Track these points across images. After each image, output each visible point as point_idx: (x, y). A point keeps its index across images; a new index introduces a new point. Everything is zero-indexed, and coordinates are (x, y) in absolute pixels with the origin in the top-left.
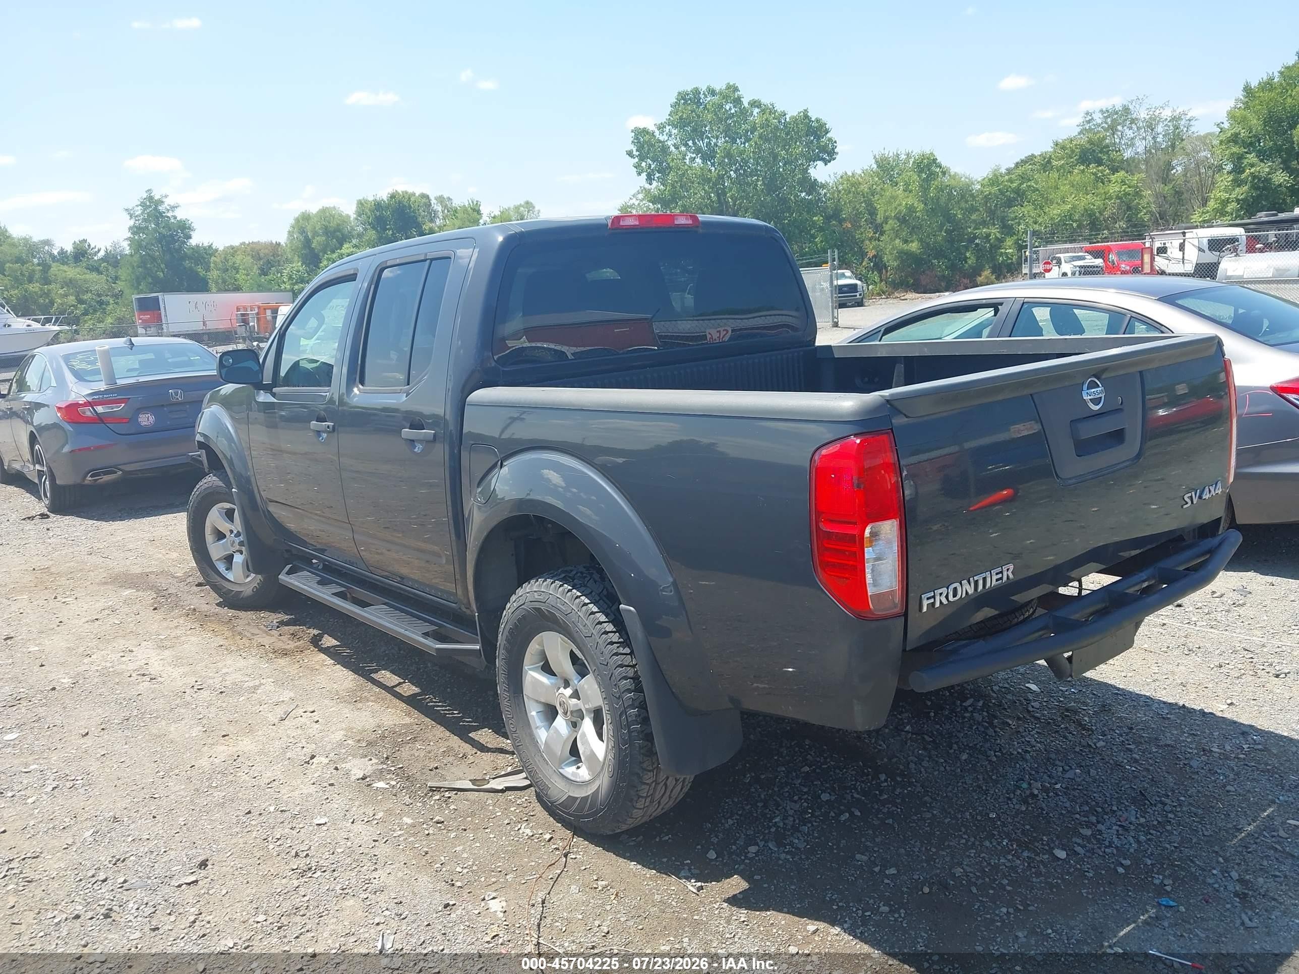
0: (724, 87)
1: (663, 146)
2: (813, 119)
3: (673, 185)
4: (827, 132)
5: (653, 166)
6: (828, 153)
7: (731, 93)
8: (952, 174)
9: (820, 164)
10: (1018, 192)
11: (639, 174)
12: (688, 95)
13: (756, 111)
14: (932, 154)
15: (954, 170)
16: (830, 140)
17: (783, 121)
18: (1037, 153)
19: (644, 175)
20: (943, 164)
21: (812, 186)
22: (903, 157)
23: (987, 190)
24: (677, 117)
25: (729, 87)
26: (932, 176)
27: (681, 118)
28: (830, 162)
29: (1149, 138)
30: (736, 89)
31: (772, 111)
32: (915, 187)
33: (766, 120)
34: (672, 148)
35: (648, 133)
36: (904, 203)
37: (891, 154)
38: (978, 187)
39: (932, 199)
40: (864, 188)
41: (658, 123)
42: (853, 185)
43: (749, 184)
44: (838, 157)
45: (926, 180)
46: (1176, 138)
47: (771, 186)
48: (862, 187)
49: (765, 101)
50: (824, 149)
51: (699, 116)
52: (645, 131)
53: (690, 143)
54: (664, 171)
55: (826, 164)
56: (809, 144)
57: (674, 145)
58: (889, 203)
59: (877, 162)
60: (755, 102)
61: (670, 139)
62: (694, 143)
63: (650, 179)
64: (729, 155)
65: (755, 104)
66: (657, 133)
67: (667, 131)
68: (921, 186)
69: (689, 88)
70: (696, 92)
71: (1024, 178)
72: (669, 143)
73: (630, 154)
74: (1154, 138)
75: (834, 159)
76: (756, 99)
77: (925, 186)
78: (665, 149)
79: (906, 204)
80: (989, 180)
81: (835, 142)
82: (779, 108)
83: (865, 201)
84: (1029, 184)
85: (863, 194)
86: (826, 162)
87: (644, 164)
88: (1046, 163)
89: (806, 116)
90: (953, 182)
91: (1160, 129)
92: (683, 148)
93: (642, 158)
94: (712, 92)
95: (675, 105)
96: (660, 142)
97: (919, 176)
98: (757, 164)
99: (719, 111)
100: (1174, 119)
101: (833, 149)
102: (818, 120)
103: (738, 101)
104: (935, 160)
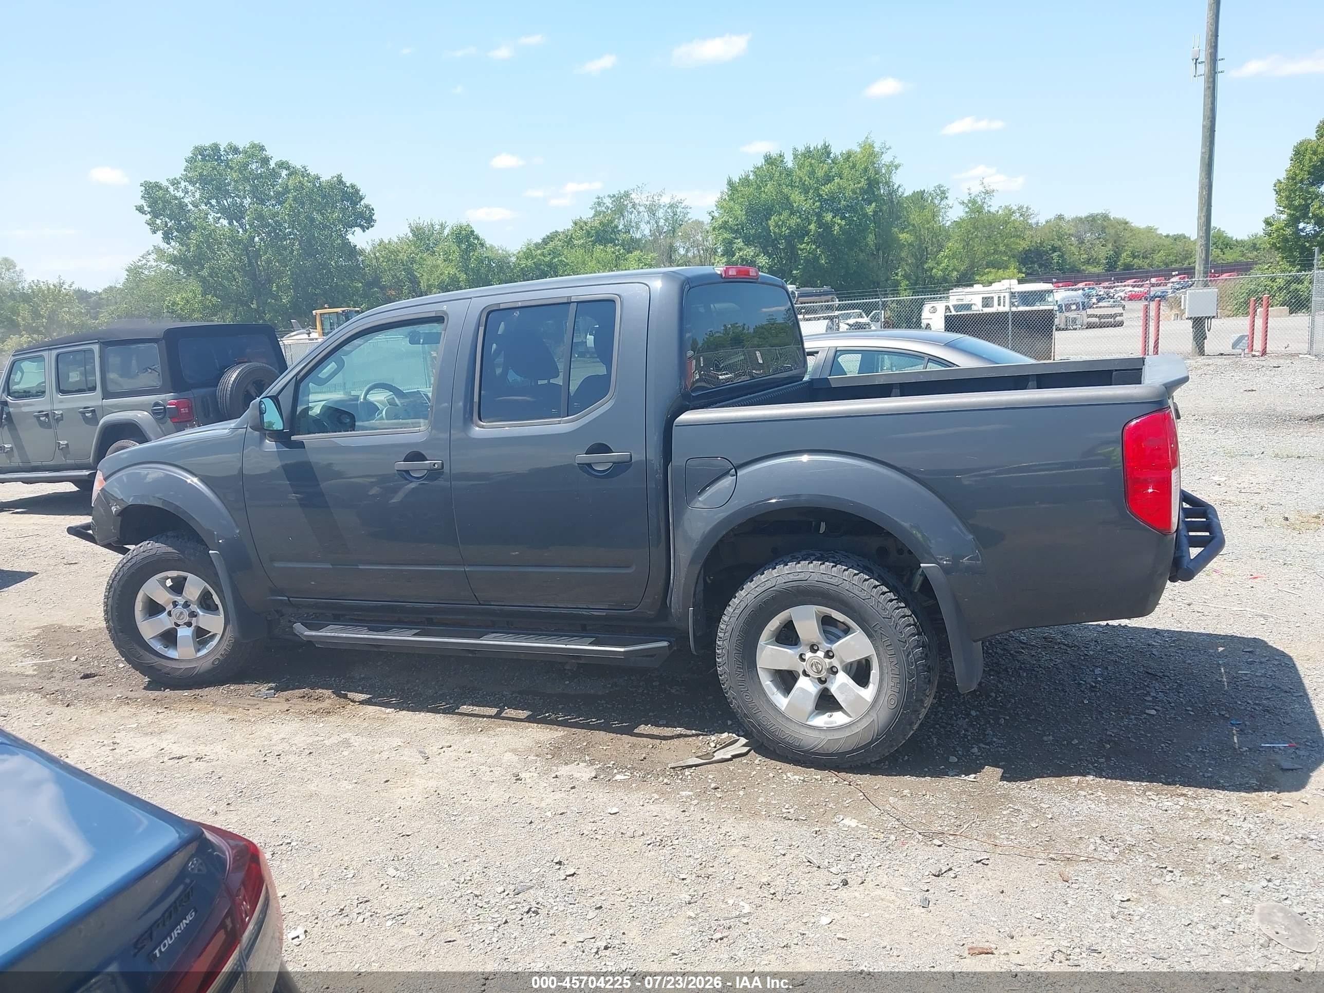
0: (248, 146)
1: (180, 203)
2: (348, 185)
3: (198, 246)
4: (361, 198)
5: (169, 225)
6: (366, 220)
7: (257, 152)
8: (488, 246)
9: (358, 230)
10: (550, 265)
11: (154, 232)
12: (206, 150)
13: (284, 173)
14: (468, 225)
15: (489, 242)
16: (367, 206)
17: (318, 185)
18: (560, 230)
19: (160, 234)
20: (481, 236)
21: (352, 252)
22: (437, 227)
23: (523, 263)
24: (197, 173)
25: (254, 146)
26: (471, 247)
27: (201, 174)
28: (368, 229)
29: (653, 222)
30: (262, 149)
31: (305, 174)
32: (456, 256)
33: (300, 182)
34: (190, 207)
35: (161, 188)
36: (447, 272)
37: (425, 224)
38: (513, 259)
39: (473, 269)
40: (402, 256)
41: (171, 178)
42: (391, 252)
43: (285, 249)
44: (376, 224)
45: (466, 251)
46: (676, 224)
47: (309, 249)
48: (401, 255)
49: (297, 163)
50: (361, 215)
51: (221, 175)
52: (158, 186)
53: (214, 202)
54: (185, 231)
55: (364, 231)
56: (344, 210)
57: (193, 203)
58: (431, 272)
59: (412, 230)
60: (283, 163)
61: (190, 195)
62: (218, 202)
63: (167, 237)
64: (260, 217)
65: (282, 165)
66: (171, 189)
67: (183, 187)
68: (462, 257)
69: (207, 143)
70: (216, 148)
71: (555, 253)
72: (186, 200)
73: (140, 209)
74: (656, 222)
75: (372, 226)
76: (284, 160)
77: (465, 256)
78: (182, 206)
79: (449, 273)
80: (525, 253)
81: (373, 210)
82: (313, 171)
83: (404, 269)
84: (560, 258)
85: (402, 262)
86: (364, 229)
87: (158, 221)
88: (569, 241)
89: (340, 182)
90: (489, 254)
91: (660, 213)
92: (203, 207)
93: (156, 215)
94: (236, 150)
95: (191, 161)
96: (176, 198)
97: (459, 247)
98: (293, 228)
99: (244, 170)
100: (671, 206)
101: (371, 216)
102: (353, 186)
103: (265, 161)
104: (472, 232)
